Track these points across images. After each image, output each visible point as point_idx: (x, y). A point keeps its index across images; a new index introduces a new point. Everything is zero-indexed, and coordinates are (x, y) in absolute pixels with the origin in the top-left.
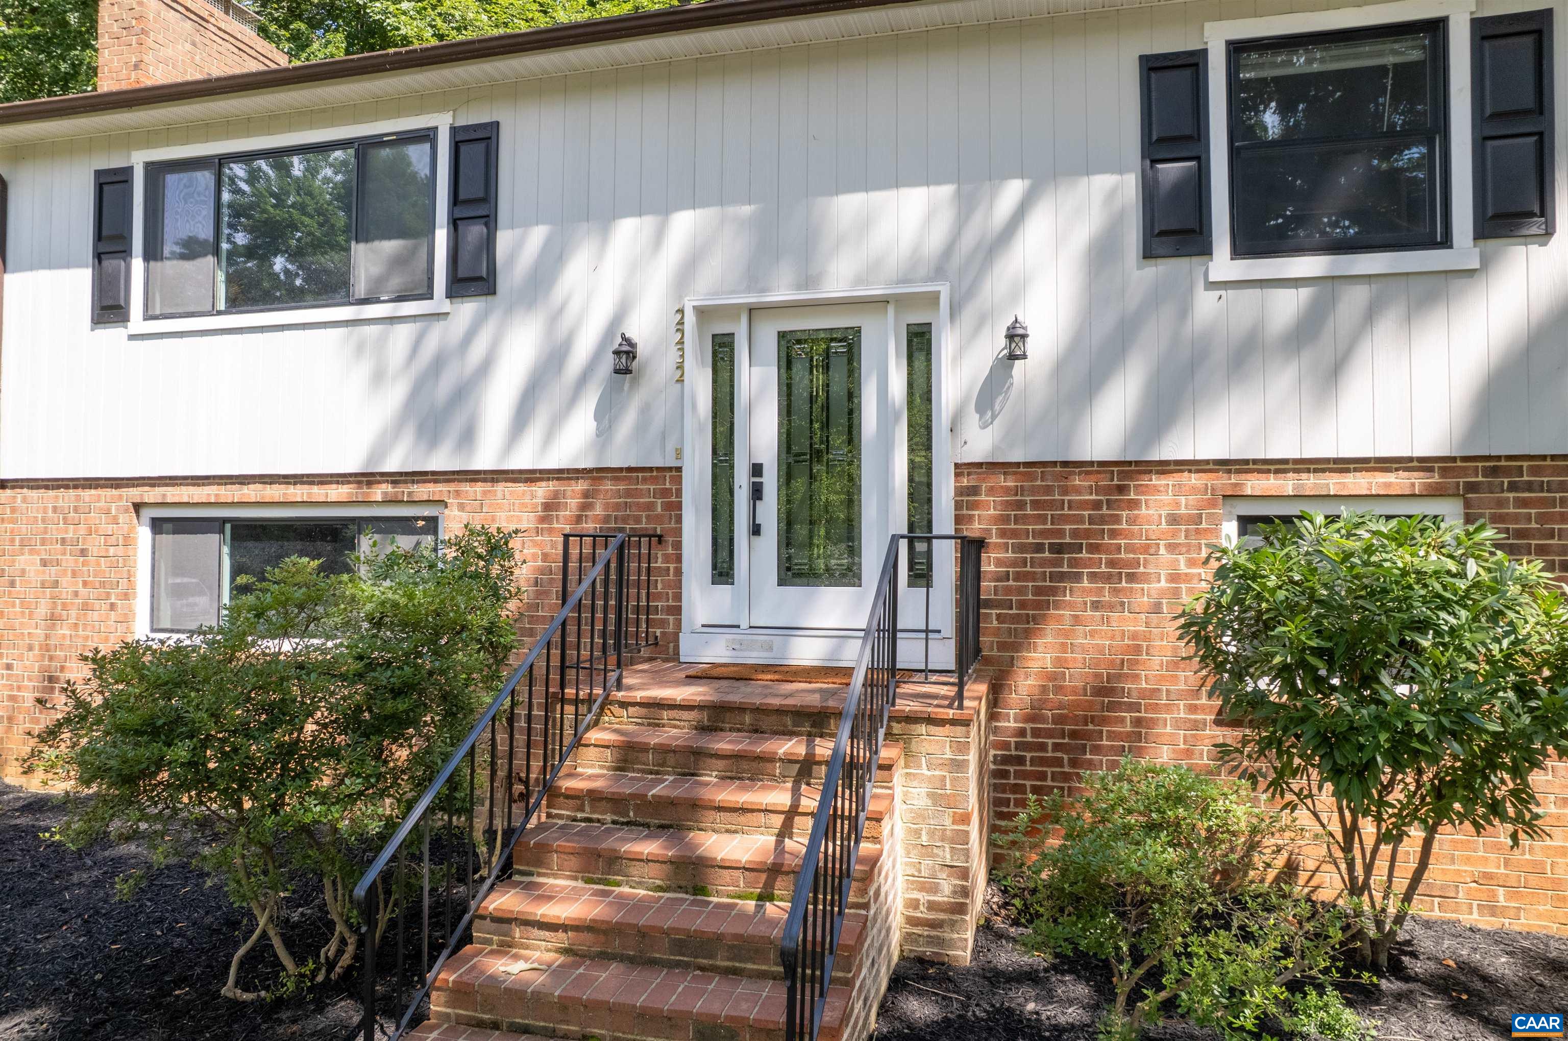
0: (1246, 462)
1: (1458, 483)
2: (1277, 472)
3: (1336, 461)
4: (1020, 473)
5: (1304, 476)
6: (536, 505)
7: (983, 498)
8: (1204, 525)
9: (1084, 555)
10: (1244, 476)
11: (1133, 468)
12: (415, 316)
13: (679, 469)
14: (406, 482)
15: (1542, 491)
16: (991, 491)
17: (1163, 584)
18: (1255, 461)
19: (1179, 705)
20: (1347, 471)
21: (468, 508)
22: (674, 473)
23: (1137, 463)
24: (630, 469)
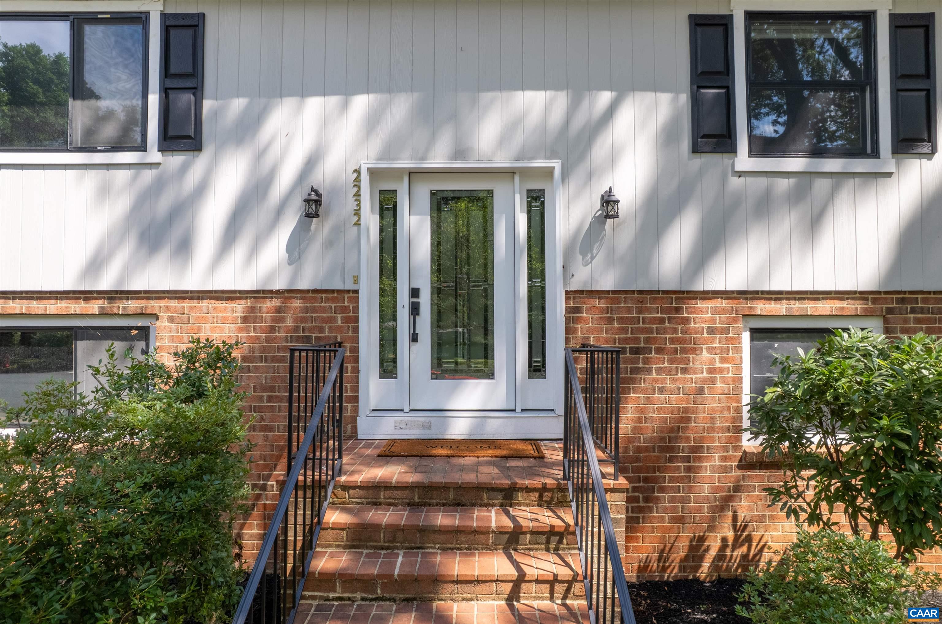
0: (757, 292)
1: (882, 308)
2: (776, 299)
3: (812, 293)
4: (611, 298)
5: (793, 302)
6: (236, 317)
7: (584, 315)
8: (731, 335)
9: (653, 355)
10: (756, 302)
11: (685, 295)
12: (130, 164)
13: (356, 292)
14: (121, 299)
15: (929, 313)
16: (589, 310)
17: (705, 375)
18: (763, 292)
19: (714, 457)
20: (818, 299)
21: (177, 320)
22: (351, 295)
23: (688, 292)
24: (315, 291)
